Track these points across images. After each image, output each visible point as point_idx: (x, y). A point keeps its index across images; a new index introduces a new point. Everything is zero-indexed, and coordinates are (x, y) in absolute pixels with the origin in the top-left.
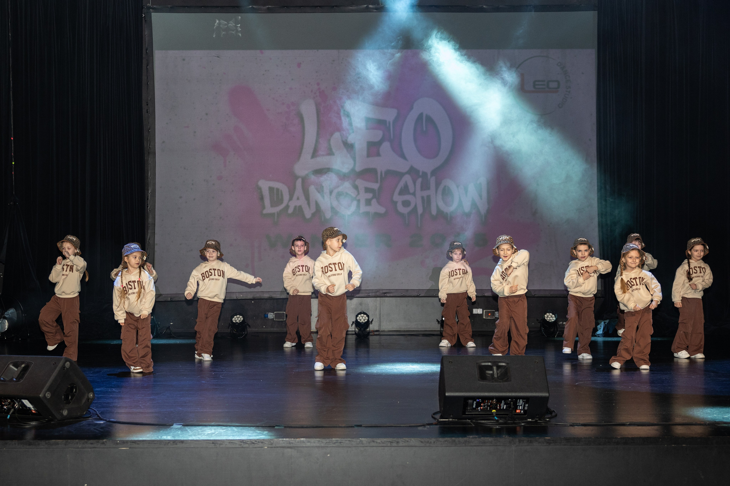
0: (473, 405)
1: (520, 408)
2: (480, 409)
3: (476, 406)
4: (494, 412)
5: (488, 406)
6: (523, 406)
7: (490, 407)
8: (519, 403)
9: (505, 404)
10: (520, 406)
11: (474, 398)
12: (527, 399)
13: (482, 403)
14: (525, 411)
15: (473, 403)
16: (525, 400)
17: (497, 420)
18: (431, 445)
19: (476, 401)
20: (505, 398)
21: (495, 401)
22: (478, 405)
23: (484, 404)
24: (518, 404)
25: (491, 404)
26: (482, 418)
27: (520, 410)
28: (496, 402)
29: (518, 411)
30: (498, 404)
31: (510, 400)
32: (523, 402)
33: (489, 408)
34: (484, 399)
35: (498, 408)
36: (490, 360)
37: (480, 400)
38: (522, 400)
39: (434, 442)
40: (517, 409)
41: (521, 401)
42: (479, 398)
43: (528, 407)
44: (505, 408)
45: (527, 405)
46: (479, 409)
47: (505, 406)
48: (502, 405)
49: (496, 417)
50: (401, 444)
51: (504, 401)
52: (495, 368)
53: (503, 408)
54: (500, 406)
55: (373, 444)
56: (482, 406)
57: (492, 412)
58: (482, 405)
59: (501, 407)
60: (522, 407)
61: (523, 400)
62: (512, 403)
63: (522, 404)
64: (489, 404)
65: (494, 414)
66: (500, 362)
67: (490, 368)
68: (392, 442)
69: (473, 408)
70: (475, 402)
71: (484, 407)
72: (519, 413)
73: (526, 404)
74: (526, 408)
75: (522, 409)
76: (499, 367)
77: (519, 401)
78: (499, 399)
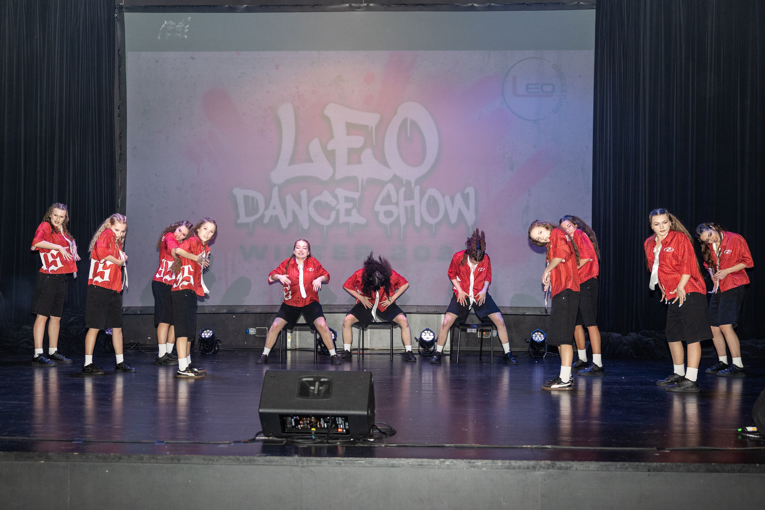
0: (291, 423)
1: (340, 426)
2: (301, 427)
3: (295, 424)
4: (313, 430)
5: (307, 424)
6: (343, 424)
7: (310, 425)
8: (338, 421)
9: (325, 423)
10: (340, 425)
11: (292, 416)
12: (346, 418)
13: (300, 421)
14: (346, 430)
15: (291, 420)
16: (344, 419)
17: (314, 439)
18: (214, 463)
19: (293, 418)
20: (324, 416)
21: (313, 419)
22: (297, 422)
23: (303, 421)
24: (338, 423)
25: (311, 422)
26: (300, 437)
27: (342, 429)
28: (315, 420)
29: (340, 430)
30: (318, 423)
31: (328, 418)
32: (342, 420)
33: (310, 427)
34: (302, 416)
35: (318, 426)
36: (314, 376)
37: (298, 417)
38: (340, 418)
39: (217, 460)
40: (338, 428)
41: (340, 421)
42: (296, 415)
43: (348, 425)
44: (326, 426)
45: (347, 424)
46: (299, 426)
47: (325, 424)
48: (322, 422)
49: (314, 436)
50: (182, 461)
51: (323, 419)
52: (317, 384)
53: (324, 426)
54: (320, 425)
55: (152, 461)
56: (301, 424)
57: (311, 431)
58: (301, 422)
59: (322, 426)
60: (343, 426)
61: (342, 418)
62: (331, 421)
63: (342, 423)
64: (308, 422)
65: (313, 433)
66: (324, 378)
67: (312, 383)
68: (174, 459)
69: (293, 426)
70: (293, 420)
71: (304, 425)
72: (341, 432)
73: (346, 422)
74: (347, 427)
75: (344, 428)
76: (322, 384)
77: (338, 419)
78: (318, 417)
